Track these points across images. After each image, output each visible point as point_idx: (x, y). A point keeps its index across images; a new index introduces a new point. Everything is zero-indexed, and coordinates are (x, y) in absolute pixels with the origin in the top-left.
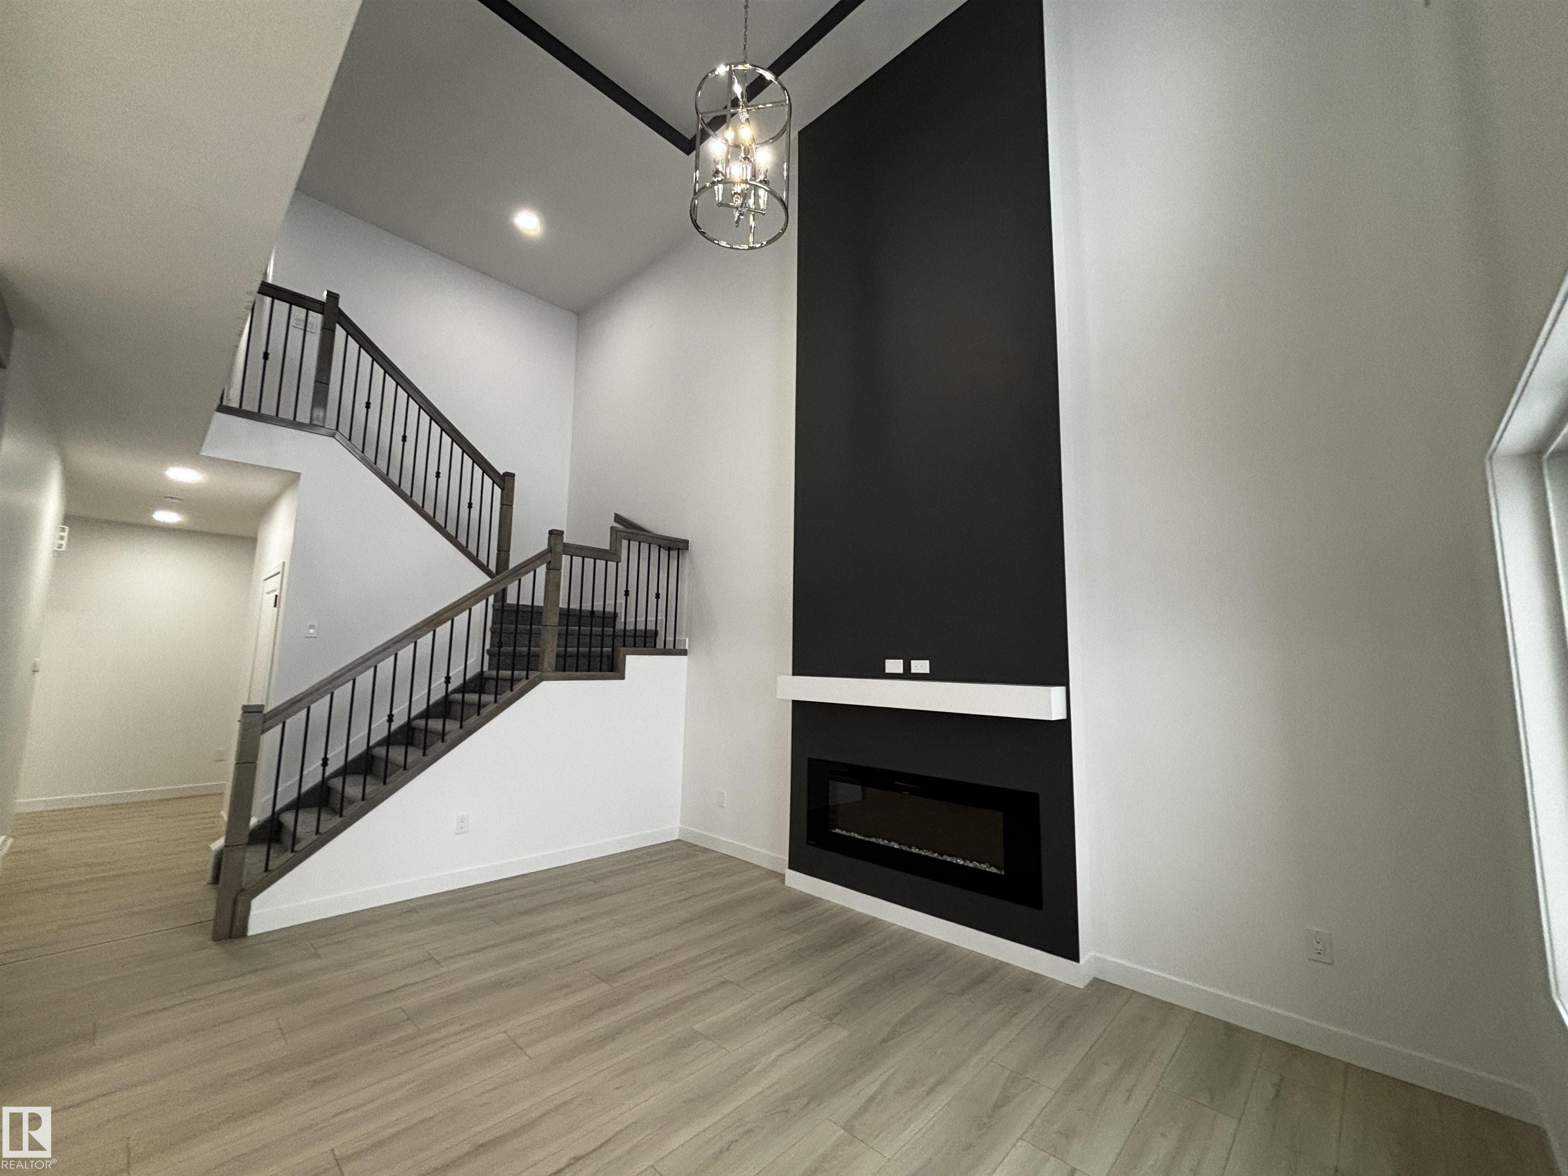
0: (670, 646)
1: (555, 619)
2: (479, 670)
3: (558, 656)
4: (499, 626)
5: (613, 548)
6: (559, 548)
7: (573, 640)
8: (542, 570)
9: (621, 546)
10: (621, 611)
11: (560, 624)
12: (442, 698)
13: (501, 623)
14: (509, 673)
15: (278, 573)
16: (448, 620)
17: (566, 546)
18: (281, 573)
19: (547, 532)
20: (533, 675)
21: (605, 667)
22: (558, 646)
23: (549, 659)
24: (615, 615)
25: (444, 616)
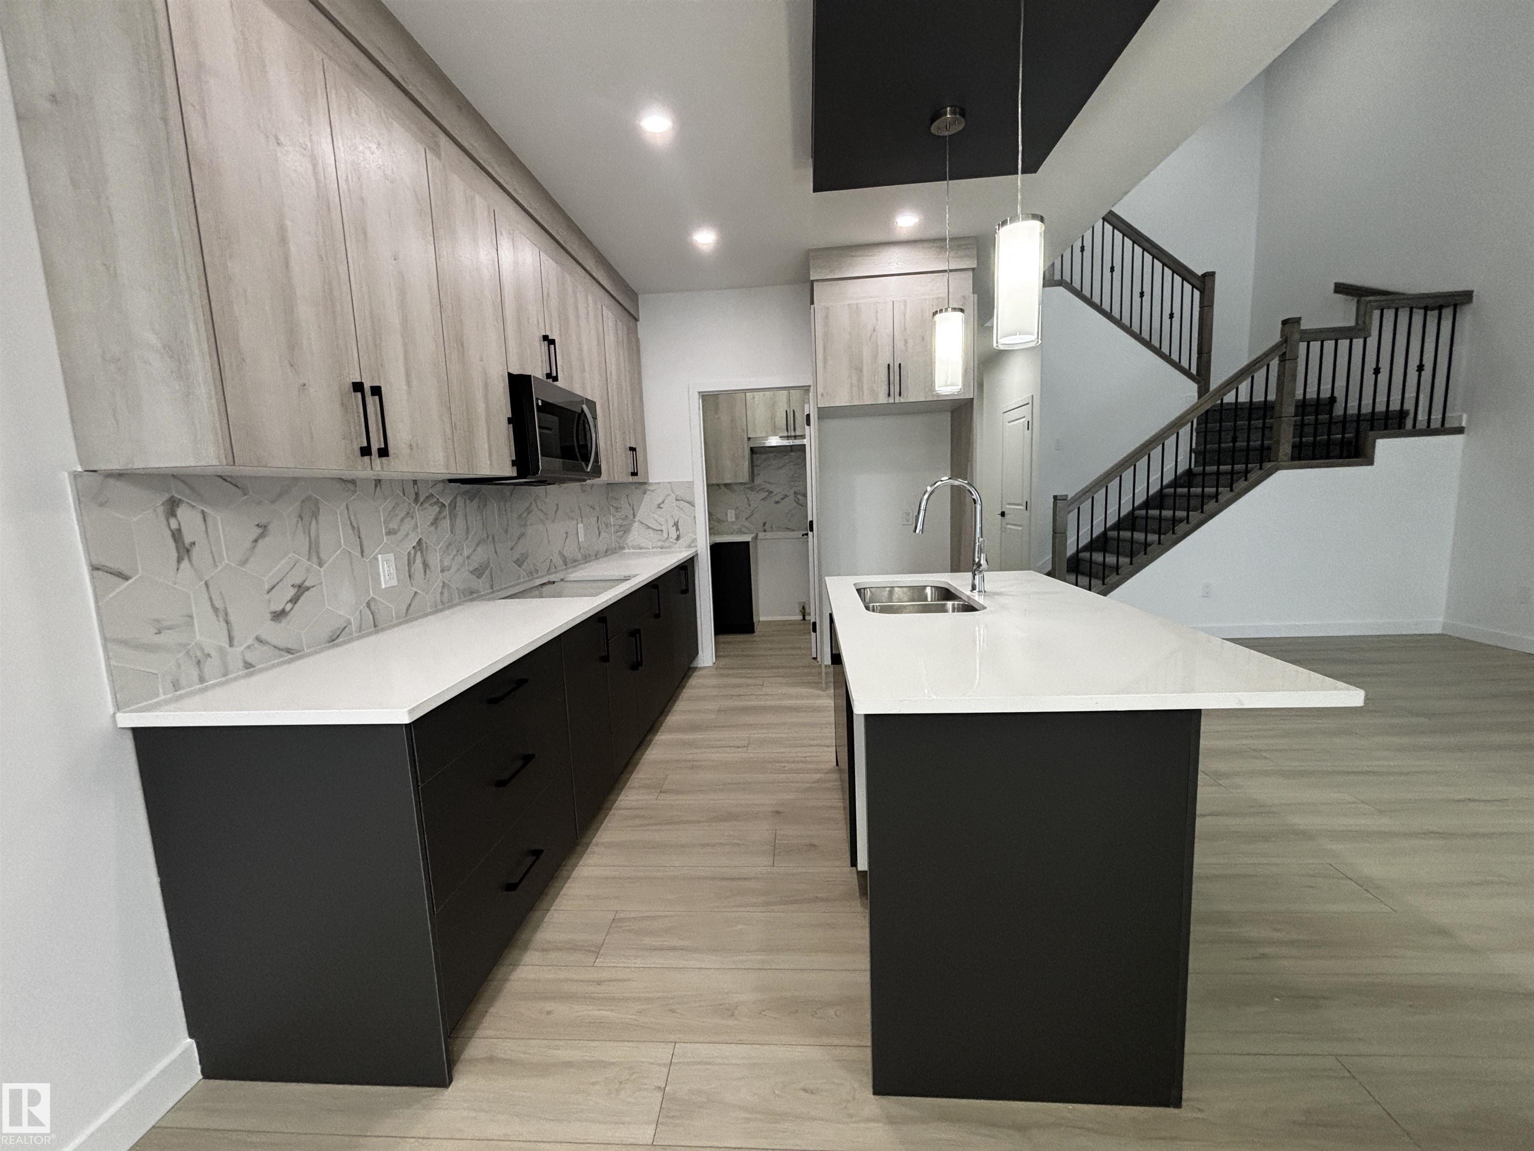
0: (1436, 424)
1: (1291, 410)
2: (1188, 467)
3: (1293, 447)
4: (1203, 426)
5: (1360, 322)
6: (1297, 336)
7: (1309, 430)
8: (1275, 364)
9: (1371, 316)
10: (1340, 394)
11: (1296, 415)
12: (1157, 492)
13: (1206, 423)
14: (1230, 467)
15: (1028, 404)
16: (1188, 423)
17: (1304, 332)
18: (1031, 403)
19: (1280, 323)
20: (1267, 465)
21: (1345, 454)
22: (1294, 437)
23: (1285, 449)
24: (1333, 399)
25: (1184, 420)
